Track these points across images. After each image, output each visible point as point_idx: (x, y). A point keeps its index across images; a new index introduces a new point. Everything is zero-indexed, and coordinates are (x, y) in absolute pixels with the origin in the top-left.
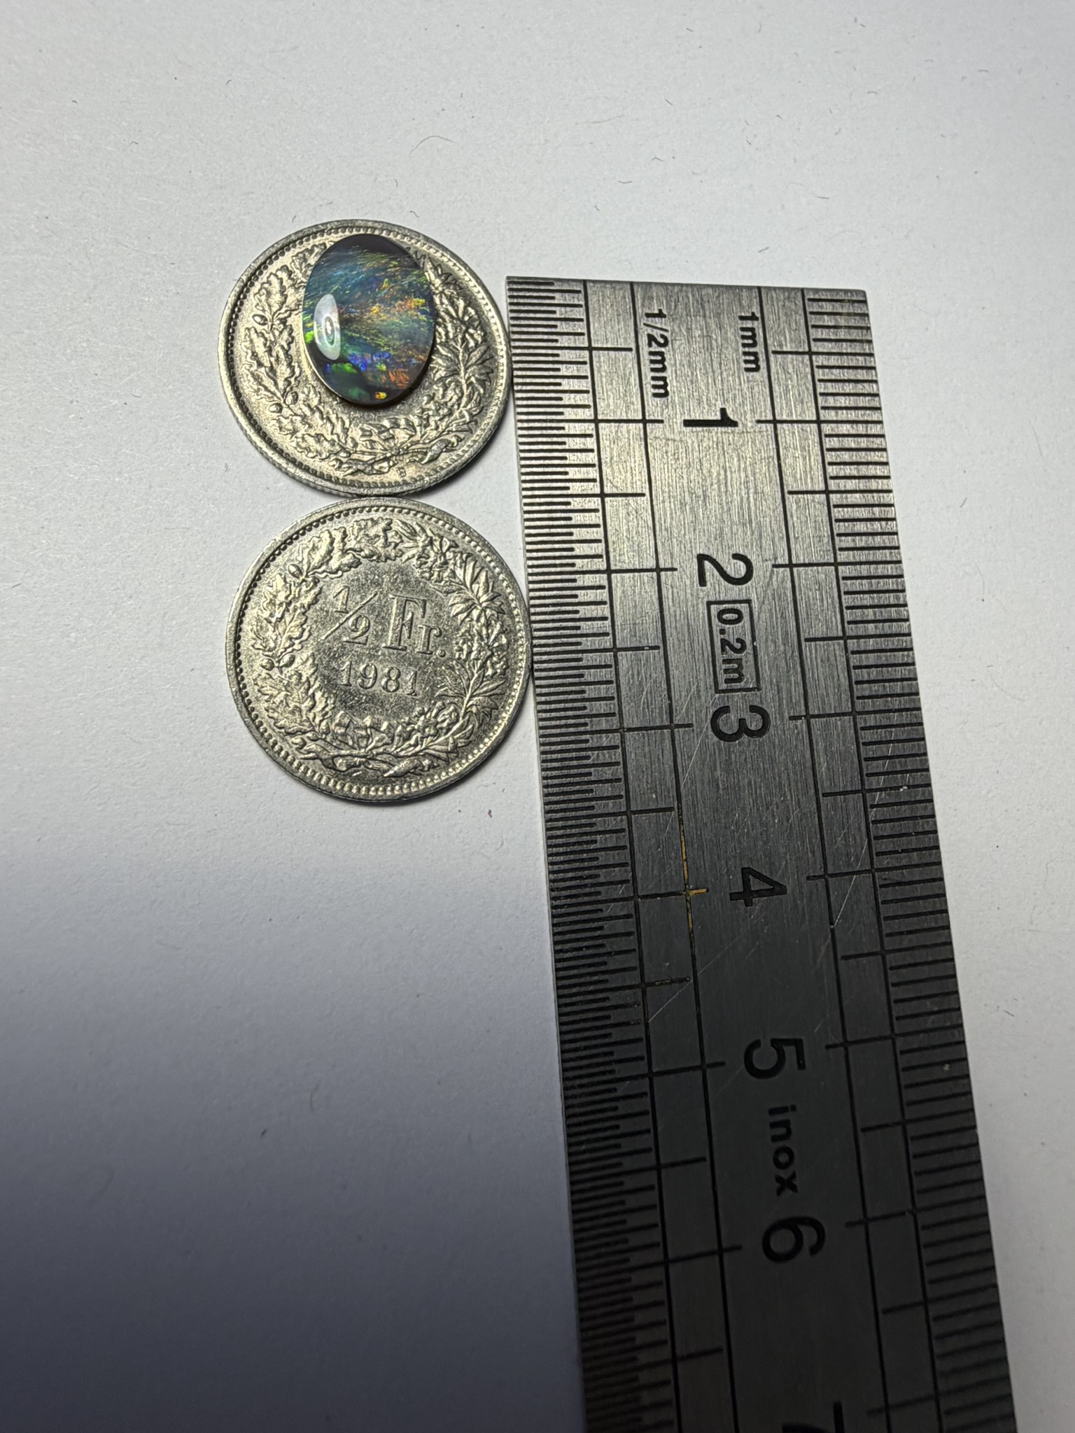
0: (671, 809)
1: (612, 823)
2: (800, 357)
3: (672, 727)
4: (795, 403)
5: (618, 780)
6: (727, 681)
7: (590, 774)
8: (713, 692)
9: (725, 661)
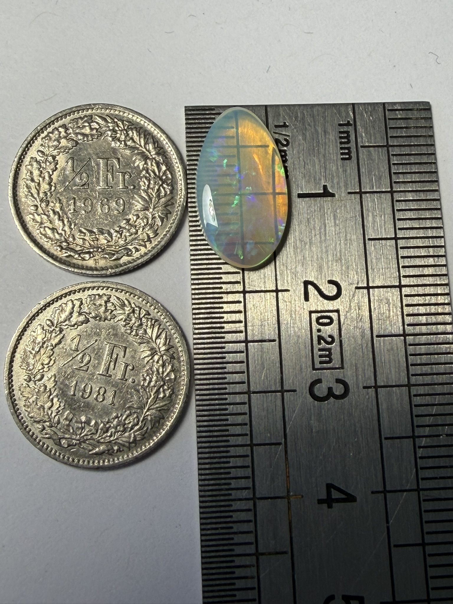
0: (280, 444)
1: (240, 451)
2: (380, 149)
3: (282, 391)
4: (375, 179)
5: (246, 424)
6: (321, 363)
7: (227, 420)
8: (311, 369)
9: (320, 350)
